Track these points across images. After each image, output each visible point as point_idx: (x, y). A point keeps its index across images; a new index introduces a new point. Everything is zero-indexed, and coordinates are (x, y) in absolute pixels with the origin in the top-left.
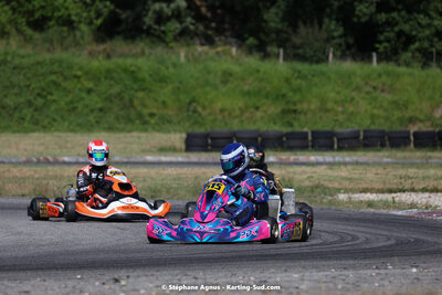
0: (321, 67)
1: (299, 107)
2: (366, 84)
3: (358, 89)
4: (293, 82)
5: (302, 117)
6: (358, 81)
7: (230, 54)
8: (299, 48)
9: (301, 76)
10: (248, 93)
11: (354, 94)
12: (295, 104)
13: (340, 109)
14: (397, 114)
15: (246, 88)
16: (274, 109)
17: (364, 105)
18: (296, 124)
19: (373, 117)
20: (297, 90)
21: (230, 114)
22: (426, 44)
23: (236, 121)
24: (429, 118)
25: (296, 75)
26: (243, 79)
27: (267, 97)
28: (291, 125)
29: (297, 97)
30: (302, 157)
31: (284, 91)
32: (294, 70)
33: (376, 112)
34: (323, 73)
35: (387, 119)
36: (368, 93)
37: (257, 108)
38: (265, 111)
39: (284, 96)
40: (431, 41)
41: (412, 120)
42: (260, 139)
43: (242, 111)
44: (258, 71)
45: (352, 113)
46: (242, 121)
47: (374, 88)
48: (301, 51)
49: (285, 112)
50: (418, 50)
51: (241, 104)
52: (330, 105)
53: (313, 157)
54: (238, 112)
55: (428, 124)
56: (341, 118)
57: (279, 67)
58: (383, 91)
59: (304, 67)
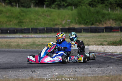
0: (29, 9)
1: (23, 21)
2: (43, 14)
3: (40, 15)
4: (21, 13)
5: (24, 24)
6: (40, 13)
7: (2, 5)
8: (23, 3)
9: (23, 12)
10: (8, 17)
11: (39, 17)
12: (22, 20)
13: (35, 21)
14: (52, 23)
15: (7, 15)
16: (16, 21)
17: (42, 20)
18: (22, 26)
19: (45, 24)
20: (22, 16)
21: (3, 23)
22: (59, 3)
23: (5, 25)
24: (61, 24)
25: (22, 11)
26: (6, 13)
27: (14, 18)
28: (21, 26)
29: (23, 18)
30: (30, 35)
31: (19, 16)
32: (22, 10)
33: (46, 22)
34: (30, 11)
35: (49, 24)
36: (43, 17)
37: (11, 21)
38: (13, 22)
39: (19, 18)
40: (60, 2)
41: (56, 25)
42: (16, 31)
43: (6, 22)
44: (11, 10)
45: (39, 23)
46: (6, 25)
47: (45, 15)
48: (23, 4)
49: (19, 22)
50: (57, 4)
51: (6, 20)
52: (32, 20)
53: (33, 36)
54: (5, 22)
55: (61, 25)
56: (36, 24)
57: (17, 9)
58: (48, 16)
59: (24, 9)
